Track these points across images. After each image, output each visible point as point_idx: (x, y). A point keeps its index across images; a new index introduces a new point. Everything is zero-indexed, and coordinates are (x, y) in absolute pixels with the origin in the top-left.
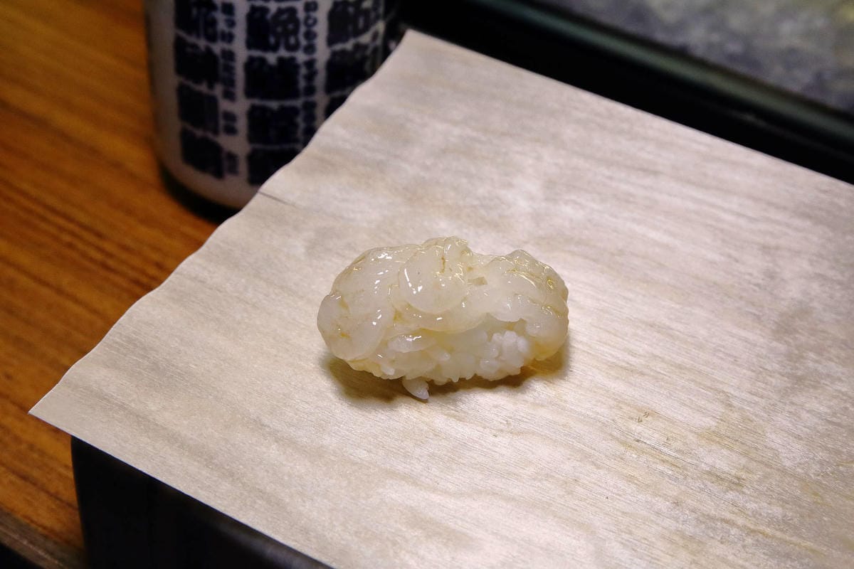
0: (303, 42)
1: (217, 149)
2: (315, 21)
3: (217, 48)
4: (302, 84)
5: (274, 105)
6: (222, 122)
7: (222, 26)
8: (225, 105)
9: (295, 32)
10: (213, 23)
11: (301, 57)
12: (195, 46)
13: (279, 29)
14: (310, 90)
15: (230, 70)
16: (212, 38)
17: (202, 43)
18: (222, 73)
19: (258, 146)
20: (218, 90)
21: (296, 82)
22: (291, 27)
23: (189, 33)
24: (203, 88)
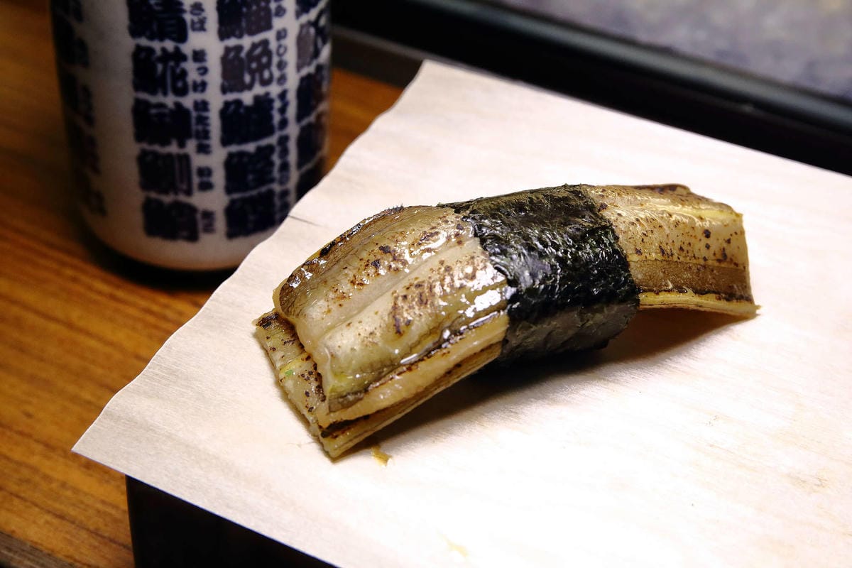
0: (276, 73)
1: (192, 210)
2: (286, 49)
3: (188, 101)
4: (277, 118)
5: (250, 147)
6: (196, 180)
7: (193, 76)
8: (198, 161)
9: (268, 65)
10: (184, 73)
11: (274, 90)
12: (162, 106)
13: (254, 65)
14: (284, 123)
15: (203, 120)
16: (183, 92)
17: (170, 100)
18: (195, 127)
19: (236, 196)
20: (191, 146)
21: (271, 118)
22: (264, 60)
23: (153, 93)
24: (173, 148)
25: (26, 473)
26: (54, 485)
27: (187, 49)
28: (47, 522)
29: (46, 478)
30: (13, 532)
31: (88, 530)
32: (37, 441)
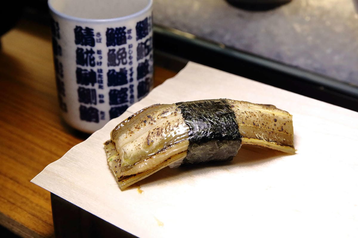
0: (128, 61)
1: (96, 111)
2: (132, 52)
3: (95, 69)
4: (129, 78)
5: (119, 88)
6: (98, 99)
7: (97, 60)
8: (99, 92)
9: (125, 57)
10: (94, 59)
11: (128, 67)
12: (86, 70)
13: (120, 57)
14: (132, 80)
15: (100, 76)
16: (93, 65)
17: (89, 68)
18: (98, 79)
19: (113, 106)
20: (96, 86)
21: (126, 77)
22: (124, 55)
23: (83, 65)
24: (90, 87)
25: (24, 200)
26: (34, 205)
27: (95, 49)
28: (28, 217)
29: (32, 202)
30: (16, 219)
31: (42, 220)
32: (31, 190)
